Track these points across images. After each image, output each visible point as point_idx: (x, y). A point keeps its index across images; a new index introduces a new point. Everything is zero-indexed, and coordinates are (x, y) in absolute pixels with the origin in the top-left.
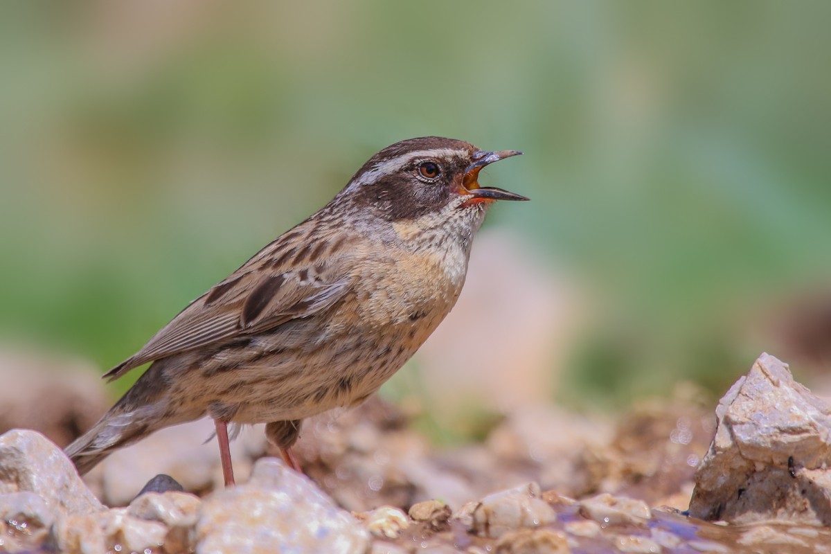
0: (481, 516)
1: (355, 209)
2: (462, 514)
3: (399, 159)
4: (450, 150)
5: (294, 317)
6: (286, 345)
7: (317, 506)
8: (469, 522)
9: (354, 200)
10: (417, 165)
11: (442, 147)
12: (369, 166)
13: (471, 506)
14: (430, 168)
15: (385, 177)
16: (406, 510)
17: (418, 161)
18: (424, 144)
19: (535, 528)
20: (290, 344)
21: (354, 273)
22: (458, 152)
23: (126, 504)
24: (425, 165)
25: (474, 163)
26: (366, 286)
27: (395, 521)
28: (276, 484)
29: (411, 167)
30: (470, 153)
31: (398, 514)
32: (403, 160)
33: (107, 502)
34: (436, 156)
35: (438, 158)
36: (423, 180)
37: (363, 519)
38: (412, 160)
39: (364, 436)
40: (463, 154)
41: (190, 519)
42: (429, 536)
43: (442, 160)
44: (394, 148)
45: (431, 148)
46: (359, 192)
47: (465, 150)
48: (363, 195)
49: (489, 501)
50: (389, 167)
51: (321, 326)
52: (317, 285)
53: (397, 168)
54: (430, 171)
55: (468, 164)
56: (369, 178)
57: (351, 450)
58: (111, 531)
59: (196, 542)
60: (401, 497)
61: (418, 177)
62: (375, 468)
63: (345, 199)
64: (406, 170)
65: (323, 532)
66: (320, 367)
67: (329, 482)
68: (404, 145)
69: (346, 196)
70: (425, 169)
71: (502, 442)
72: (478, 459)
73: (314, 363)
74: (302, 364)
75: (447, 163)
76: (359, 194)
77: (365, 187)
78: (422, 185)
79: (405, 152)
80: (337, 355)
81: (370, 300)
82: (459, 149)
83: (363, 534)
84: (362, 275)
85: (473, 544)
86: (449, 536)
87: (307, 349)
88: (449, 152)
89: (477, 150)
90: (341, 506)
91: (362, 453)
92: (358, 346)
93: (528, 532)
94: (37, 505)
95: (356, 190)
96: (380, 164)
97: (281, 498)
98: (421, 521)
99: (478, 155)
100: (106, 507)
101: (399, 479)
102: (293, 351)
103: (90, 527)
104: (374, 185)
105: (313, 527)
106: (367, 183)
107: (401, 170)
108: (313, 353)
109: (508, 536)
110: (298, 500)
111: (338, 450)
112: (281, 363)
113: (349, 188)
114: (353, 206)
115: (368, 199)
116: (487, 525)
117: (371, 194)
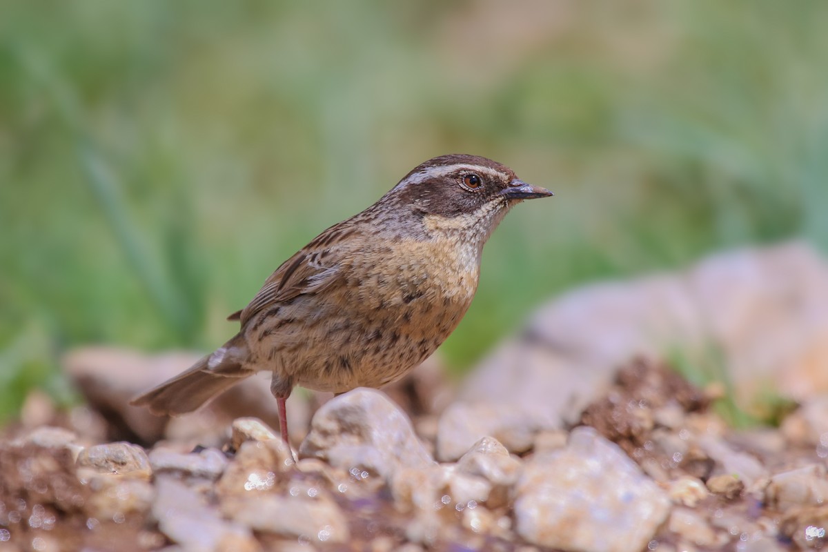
0: (771, 491)
1: (399, 205)
2: (755, 488)
3: (447, 167)
4: (494, 170)
5: (302, 292)
6: (296, 316)
7: (624, 474)
8: (760, 497)
9: (400, 196)
10: (462, 176)
11: (487, 165)
12: (419, 169)
13: (763, 483)
14: (474, 180)
15: (430, 180)
16: (704, 480)
17: (463, 172)
18: (471, 160)
19: (819, 506)
20: (298, 316)
21: (346, 262)
22: (500, 174)
23: (455, 461)
24: (469, 176)
25: (510, 188)
26: (356, 274)
27: (693, 491)
28: (590, 451)
29: (456, 176)
30: (510, 179)
31: (696, 484)
32: (451, 169)
33: (437, 458)
34: (481, 171)
35: (482, 173)
36: (464, 187)
37: (665, 488)
38: (459, 171)
39: (671, 414)
40: (504, 177)
41: (510, 479)
42: (723, 507)
43: (485, 176)
44: (444, 158)
45: (477, 164)
46: (406, 190)
47: (506, 174)
48: (408, 193)
49: (780, 478)
50: (436, 172)
51: (319, 304)
52: (317, 267)
53: (444, 174)
54: (473, 182)
55: (506, 187)
56: (417, 179)
57: (657, 426)
58: (441, 485)
59: (515, 499)
60: (702, 470)
61: (461, 185)
62: (678, 443)
63: (393, 196)
64: (452, 177)
65: (630, 498)
66: (320, 342)
67: (637, 453)
68: (453, 157)
69: (394, 193)
70: (468, 180)
71: (792, 427)
72: (770, 441)
73: (314, 336)
74: (305, 336)
75: (489, 179)
76: (405, 192)
77: (412, 186)
78: (463, 191)
79: (453, 163)
80: (330, 332)
81: (360, 287)
82: (502, 172)
83: (664, 501)
84: (352, 264)
85: (763, 515)
86: (742, 507)
87: (308, 322)
88: (492, 172)
89: (516, 178)
90: (646, 474)
91: (669, 429)
92: (347, 327)
93: (812, 509)
94: (376, 458)
95: (403, 188)
96: (429, 168)
97: (593, 465)
98: (717, 493)
99: (515, 183)
100: (436, 463)
101: (700, 454)
102: (300, 321)
103: (421, 479)
104: (419, 185)
105: (621, 492)
106: (415, 182)
107: (447, 176)
108: (312, 326)
109: (793, 511)
110: (608, 468)
111: (647, 424)
112: (292, 332)
113: (398, 187)
114: (397, 203)
115: (411, 197)
116: (776, 500)
117: (415, 192)
